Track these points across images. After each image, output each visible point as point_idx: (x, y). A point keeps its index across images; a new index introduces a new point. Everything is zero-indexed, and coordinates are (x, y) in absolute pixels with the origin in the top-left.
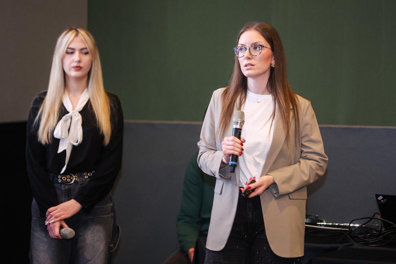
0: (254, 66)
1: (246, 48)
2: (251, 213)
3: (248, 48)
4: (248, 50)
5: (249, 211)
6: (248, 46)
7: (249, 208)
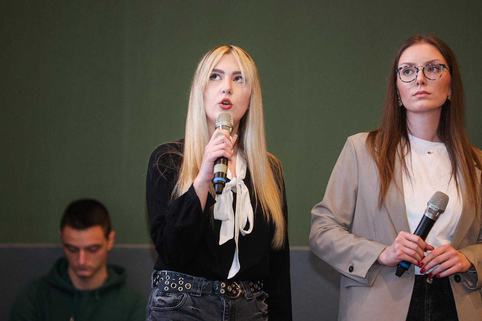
0: (430, 95)
1: (418, 69)
2: (429, 314)
3: (420, 69)
4: (420, 72)
5: (427, 312)
6: (420, 66)
7: (427, 307)
